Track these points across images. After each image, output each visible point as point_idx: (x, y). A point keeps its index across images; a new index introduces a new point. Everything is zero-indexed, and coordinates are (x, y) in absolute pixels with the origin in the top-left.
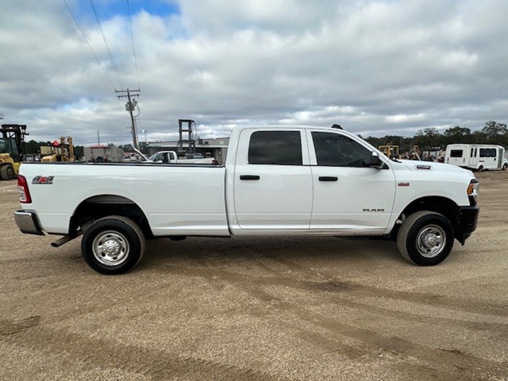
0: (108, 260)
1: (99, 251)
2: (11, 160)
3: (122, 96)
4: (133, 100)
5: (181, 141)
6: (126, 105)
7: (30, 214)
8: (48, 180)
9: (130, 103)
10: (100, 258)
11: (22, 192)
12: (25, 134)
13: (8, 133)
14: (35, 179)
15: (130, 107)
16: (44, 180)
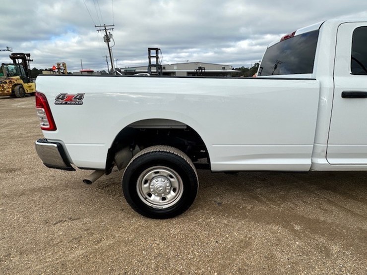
0: (155, 201)
1: (145, 192)
2: (21, 82)
3: (100, 30)
4: (109, 33)
5: (150, 66)
6: (104, 37)
7: (56, 145)
8: (77, 100)
9: (107, 35)
10: (146, 199)
11: (42, 115)
12: (30, 60)
13: (17, 60)
14: (58, 98)
15: (107, 39)
16: (71, 100)
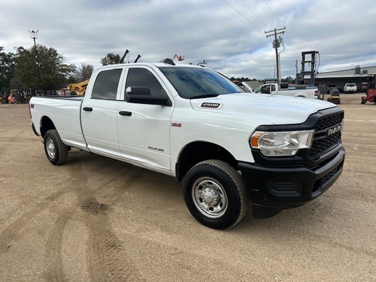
3: (270, 36)
4: (280, 37)
5: (303, 73)
6: (273, 43)
9: (276, 41)
15: (276, 44)
